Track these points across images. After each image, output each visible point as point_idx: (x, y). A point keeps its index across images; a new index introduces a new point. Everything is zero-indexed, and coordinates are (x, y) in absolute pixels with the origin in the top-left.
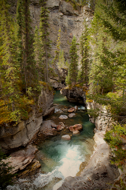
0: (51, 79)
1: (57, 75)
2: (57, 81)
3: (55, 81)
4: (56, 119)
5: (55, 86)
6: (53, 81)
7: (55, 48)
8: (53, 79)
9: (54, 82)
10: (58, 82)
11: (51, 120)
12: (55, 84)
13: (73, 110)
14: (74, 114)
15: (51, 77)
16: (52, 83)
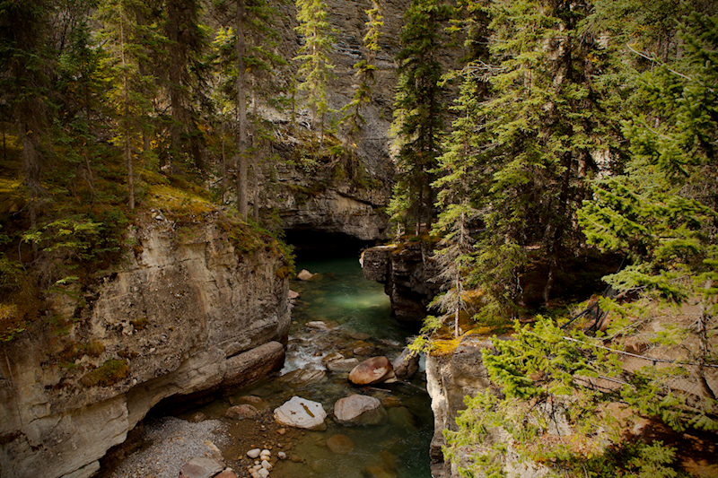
0: (342, 195)
1: (374, 181)
2: (374, 207)
3: (362, 207)
4: (253, 420)
5: (360, 230)
6: (355, 206)
7: (390, 65)
8: (351, 198)
9: (358, 214)
10: (380, 215)
11: (224, 418)
12: (361, 223)
13: (380, 373)
14: (370, 402)
15: (344, 189)
16: (348, 218)
